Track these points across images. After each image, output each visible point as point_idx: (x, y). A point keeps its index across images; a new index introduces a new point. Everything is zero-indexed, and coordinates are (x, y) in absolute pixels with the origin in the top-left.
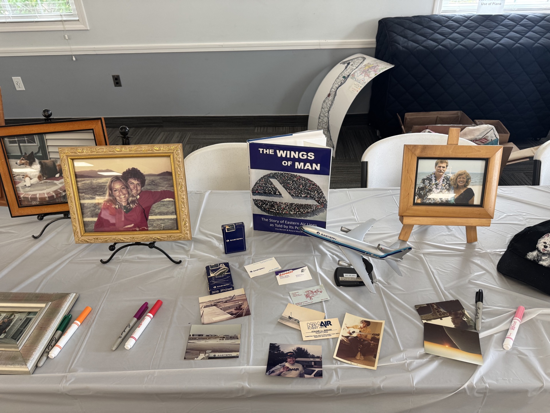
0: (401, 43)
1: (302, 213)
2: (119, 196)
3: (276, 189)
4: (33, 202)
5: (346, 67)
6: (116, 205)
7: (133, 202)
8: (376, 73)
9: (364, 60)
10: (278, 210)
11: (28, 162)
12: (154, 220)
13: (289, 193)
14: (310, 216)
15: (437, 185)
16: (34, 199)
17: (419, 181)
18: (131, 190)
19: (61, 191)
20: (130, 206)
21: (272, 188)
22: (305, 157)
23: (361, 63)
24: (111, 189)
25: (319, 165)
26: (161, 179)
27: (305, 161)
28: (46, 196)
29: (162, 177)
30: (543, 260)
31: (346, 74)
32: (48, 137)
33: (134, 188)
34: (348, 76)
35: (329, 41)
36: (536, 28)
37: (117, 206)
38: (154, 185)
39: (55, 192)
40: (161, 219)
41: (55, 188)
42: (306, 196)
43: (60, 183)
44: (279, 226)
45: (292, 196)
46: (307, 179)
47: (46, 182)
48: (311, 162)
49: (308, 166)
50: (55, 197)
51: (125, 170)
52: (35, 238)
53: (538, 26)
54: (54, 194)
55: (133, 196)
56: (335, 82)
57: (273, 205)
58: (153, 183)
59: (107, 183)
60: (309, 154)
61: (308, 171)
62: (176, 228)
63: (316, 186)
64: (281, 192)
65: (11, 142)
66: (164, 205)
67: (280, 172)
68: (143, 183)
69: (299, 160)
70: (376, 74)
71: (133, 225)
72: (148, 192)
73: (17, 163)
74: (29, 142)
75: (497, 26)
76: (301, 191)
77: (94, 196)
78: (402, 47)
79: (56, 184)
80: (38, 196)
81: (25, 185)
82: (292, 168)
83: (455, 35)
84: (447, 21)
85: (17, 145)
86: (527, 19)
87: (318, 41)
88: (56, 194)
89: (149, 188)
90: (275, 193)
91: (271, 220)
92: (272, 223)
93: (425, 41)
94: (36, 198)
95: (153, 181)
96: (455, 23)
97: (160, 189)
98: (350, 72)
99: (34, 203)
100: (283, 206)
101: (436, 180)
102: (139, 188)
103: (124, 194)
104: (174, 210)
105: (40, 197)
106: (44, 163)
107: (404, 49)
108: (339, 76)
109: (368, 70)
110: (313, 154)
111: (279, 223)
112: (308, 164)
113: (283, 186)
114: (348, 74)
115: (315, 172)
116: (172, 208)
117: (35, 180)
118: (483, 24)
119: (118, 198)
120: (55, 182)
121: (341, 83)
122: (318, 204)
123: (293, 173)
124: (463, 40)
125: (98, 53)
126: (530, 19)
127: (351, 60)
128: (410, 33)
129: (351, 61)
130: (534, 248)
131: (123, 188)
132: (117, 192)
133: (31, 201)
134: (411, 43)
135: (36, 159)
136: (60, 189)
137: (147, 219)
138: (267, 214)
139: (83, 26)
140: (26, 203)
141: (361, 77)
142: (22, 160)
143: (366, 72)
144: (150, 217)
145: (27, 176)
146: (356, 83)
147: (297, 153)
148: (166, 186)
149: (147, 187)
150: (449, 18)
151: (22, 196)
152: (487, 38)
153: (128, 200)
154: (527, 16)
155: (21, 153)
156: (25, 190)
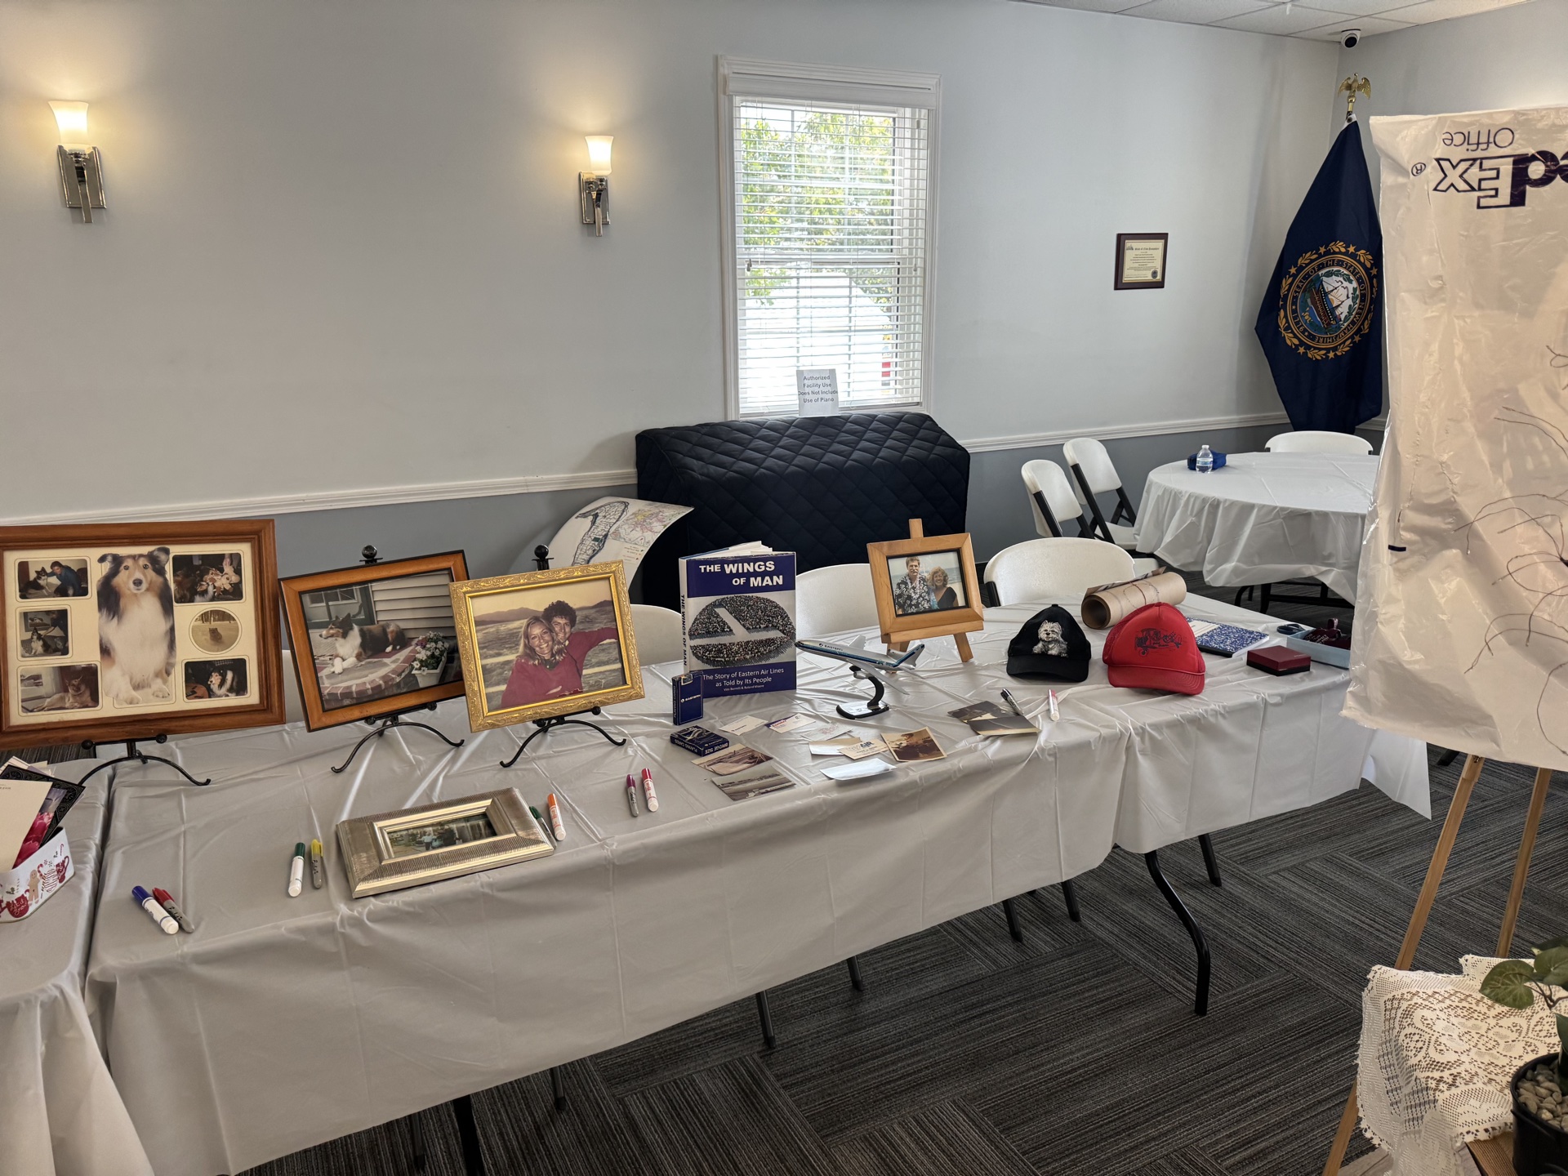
0: (696, 469)
1: (762, 654)
2: (539, 646)
3: (725, 623)
4: (344, 701)
5: (593, 523)
6: (534, 660)
7: (559, 652)
8: (665, 523)
9: (626, 506)
10: (727, 657)
11: (341, 631)
12: (591, 676)
13: (744, 626)
14: (774, 657)
15: (914, 588)
16: (347, 694)
17: (895, 586)
18: (557, 634)
19: (394, 676)
20: (555, 659)
21: (718, 622)
22: (763, 568)
23: (623, 511)
24: (527, 636)
25: (781, 577)
26: (597, 612)
27: (763, 575)
28: (369, 686)
29: (598, 609)
30: (1052, 649)
31: (599, 532)
32: (375, 586)
33: (561, 630)
34: (606, 536)
35: (545, 477)
36: (895, 433)
37: (536, 662)
38: (588, 622)
39: (385, 678)
40: (601, 672)
41: (383, 671)
42: (767, 626)
43: (394, 662)
44: (730, 683)
45: (748, 629)
46: (768, 600)
47: (369, 663)
48: (771, 574)
49: (767, 581)
50: (383, 687)
51: (547, 606)
52: (338, 771)
53: (897, 430)
54: (381, 682)
55: (559, 643)
56: (579, 551)
57: (719, 649)
58: (588, 620)
59: (521, 628)
60: (767, 564)
61: (767, 589)
62: (621, 683)
63: (780, 608)
64: (732, 627)
65: (313, 601)
66: (603, 650)
67: (729, 596)
68: (572, 623)
69: (755, 574)
70: (665, 526)
71: (560, 687)
72: (581, 634)
73: (321, 636)
74: (344, 598)
75: (838, 434)
76: (760, 619)
77: (502, 651)
78: (700, 474)
79: (385, 665)
80: (354, 689)
81: (334, 672)
82: (746, 588)
83: (778, 451)
84: (759, 430)
85: (324, 604)
86: (877, 421)
87: (522, 478)
88: (385, 682)
89: (581, 628)
90: (723, 631)
91: (718, 676)
92: (719, 681)
93: (734, 463)
94: (351, 693)
95: (587, 617)
96: (772, 433)
97: (596, 627)
98: (607, 530)
99: (347, 702)
100: (735, 648)
101: (911, 583)
102: (567, 629)
103: (547, 642)
104: (617, 656)
105: (357, 689)
106: (370, 631)
107: (703, 477)
108: (583, 540)
109: (645, 521)
110: (772, 563)
111: (731, 679)
112: (767, 578)
113: (735, 617)
114: (604, 533)
115: (777, 588)
116: (615, 654)
117: (351, 661)
118: (816, 432)
119: (537, 649)
120: (386, 660)
121: (594, 551)
122: (783, 635)
123: (747, 595)
124: (794, 458)
126: (882, 421)
127: (597, 509)
128: (706, 452)
129: (598, 511)
130: (1037, 640)
131: (545, 633)
132: (536, 639)
133: (342, 700)
134: (712, 468)
135: (354, 625)
136: (393, 671)
137: (580, 675)
138: (712, 668)
140: (334, 705)
141: (637, 534)
142: (331, 628)
143: (642, 525)
144: (585, 672)
145: (337, 656)
146: (628, 545)
147: (752, 564)
148: (605, 621)
149: (579, 627)
150: (761, 425)
151: (326, 692)
152: (830, 452)
153: (552, 650)
154: (876, 416)
155: (330, 617)
156: (333, 681)
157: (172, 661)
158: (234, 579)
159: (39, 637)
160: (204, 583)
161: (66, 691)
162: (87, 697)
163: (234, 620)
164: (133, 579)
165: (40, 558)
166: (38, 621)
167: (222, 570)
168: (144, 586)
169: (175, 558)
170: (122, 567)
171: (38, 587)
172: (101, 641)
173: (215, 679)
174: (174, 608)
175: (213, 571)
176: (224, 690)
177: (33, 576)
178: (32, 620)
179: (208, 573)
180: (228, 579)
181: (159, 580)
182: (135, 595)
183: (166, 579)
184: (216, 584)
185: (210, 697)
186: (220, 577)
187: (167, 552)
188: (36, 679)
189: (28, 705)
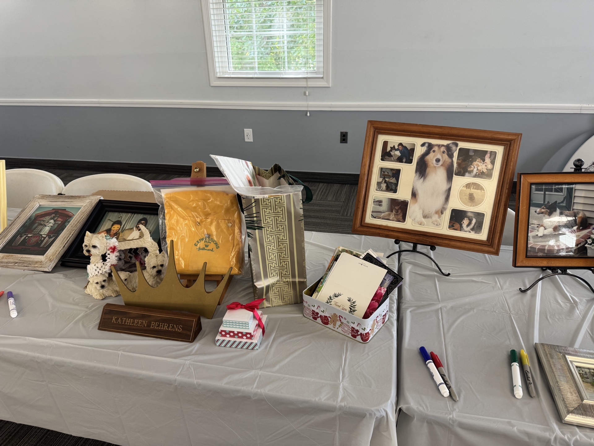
4: (539, 253)
11: (548, 211)
16: (541, 250)
28: (556, 248)
32: (578, 187)
35: (593, 105)
52: (523, 291)
65: (537, 190)
73: (536, 212)
74: (556, 191)
80: (546, 248)
81: (537, 235)
85: (543, 193)
94: (544, 249)
105: (548, 249)
117: (550, 230)
125: (333, 110)
135: (557, 208)
139: (326, 83)
140: (533, 255)
142: (543, 208)
145: (542, 226)
151: (530, 246)
155: (544, 201)
156: (536, 240)
157: (445, 206)
158: (490, 166)
159: (385, 182)
160: (472, 166)
161: (392, 211)
162: (400, 217)
163: (484, 190)
164: (436, 158)
165: (394, 140)
166: (386, 173)
167: (484, 160)
168: (441, 163)
169: (460, 149)
170: (432, 151)
171: (390, 155)
172: (413, 189)
173: (466, 222)
174: (453, 178)
175: (479, 160)
176: (469, 228)
177: (389, 149)
178: (384, 172)
179: (476, 161)
180: (486, 166)
181: (448, 160)
182: (435, 167)
183: (452, 161)
184: (479, 168)
185: (460, 231)
186: (482, 164)
187: (457, 145)
188: (379, 202)
189: (375, 214)
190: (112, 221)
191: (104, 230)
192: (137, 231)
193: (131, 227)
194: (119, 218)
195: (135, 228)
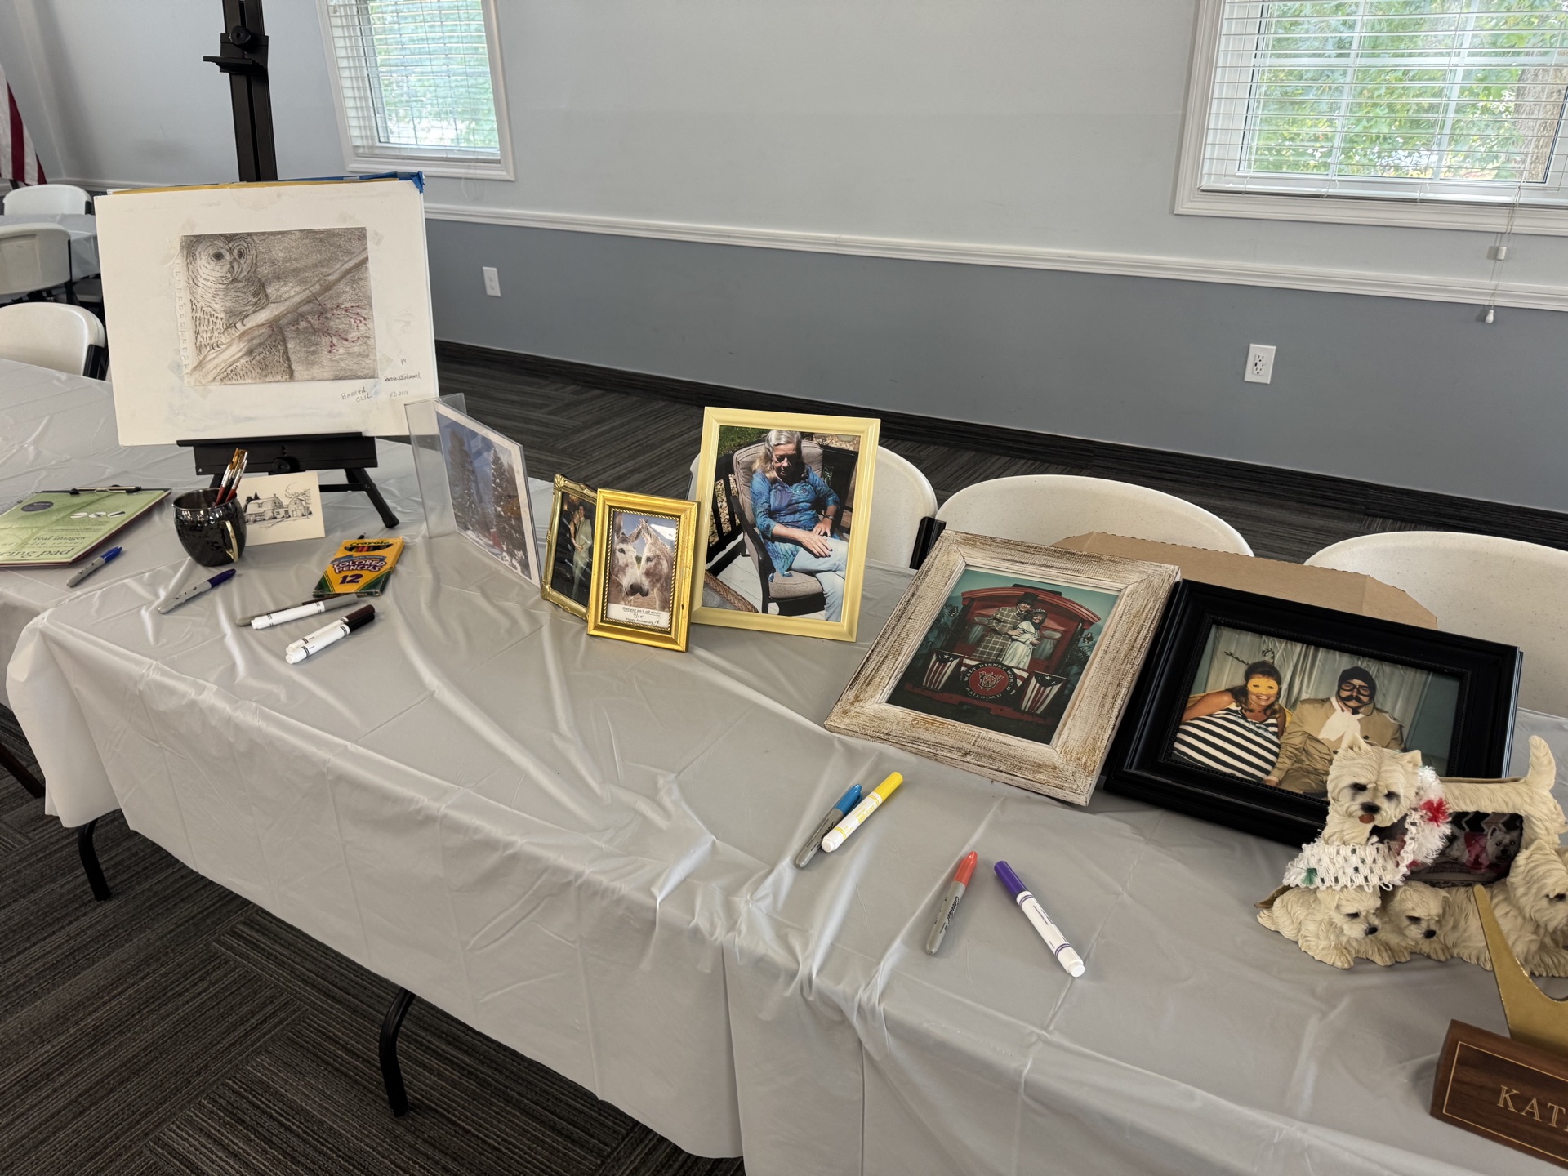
190: (1243, 662)
191: (1223, 689)
192: (1348, 713)
193: (1321, 696)
194: (1264, 653)
195: (1334, 700)
